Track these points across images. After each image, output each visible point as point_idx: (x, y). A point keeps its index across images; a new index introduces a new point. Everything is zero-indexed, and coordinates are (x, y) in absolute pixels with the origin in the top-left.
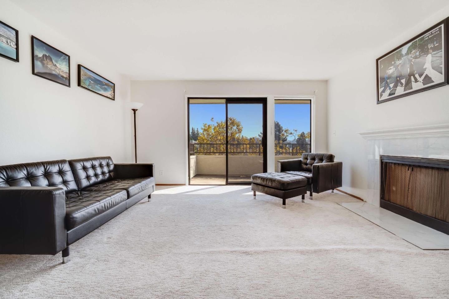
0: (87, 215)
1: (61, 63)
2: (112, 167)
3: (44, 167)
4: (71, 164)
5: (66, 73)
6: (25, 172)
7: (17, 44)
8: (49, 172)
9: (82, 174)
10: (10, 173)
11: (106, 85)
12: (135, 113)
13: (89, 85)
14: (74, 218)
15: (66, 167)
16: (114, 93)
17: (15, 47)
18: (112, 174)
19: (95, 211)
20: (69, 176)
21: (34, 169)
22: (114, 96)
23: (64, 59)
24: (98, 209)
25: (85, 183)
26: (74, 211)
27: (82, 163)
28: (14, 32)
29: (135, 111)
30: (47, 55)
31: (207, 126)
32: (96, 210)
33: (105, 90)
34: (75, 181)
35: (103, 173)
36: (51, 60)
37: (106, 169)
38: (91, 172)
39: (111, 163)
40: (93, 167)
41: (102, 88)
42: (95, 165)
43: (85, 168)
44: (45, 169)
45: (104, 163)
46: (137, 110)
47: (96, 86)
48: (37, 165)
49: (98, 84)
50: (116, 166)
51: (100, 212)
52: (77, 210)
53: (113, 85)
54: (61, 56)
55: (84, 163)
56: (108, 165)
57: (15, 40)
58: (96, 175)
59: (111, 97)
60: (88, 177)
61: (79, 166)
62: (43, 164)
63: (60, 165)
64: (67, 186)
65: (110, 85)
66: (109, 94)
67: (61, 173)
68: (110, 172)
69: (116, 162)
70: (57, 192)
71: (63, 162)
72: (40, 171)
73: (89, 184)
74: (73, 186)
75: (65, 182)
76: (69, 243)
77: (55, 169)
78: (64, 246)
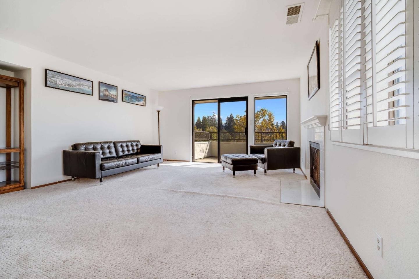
0: (110, 165)
1: (112, 91)
2: (139, 147)
3: (101, 144)
4: (115, 144)
5: (115, 96)
6: (93, 146)
7: (92, 88)
8: (103, 147)
9: (120, 149)
10: (86, 146)
11: (140, 98)
12: (159, 113)
13: (128, 100)
14: (104, 165)
15: (112, 145)
16: (145, 102)
17: (92, 89)
18: (139, 151)
19: (115, 165)
20: (113, 150)
21: (96, 145)
22: (145, 104)
23: (114, 89)
24: (117, 164)
25: (121, 154)
28: (91, 82)
29: (159, 111)
30: (106, 89)
31: (239, 117)
33: (139, 101)
34: (116, 152)
35: (133, 150)
36: (108, 91)
37: (135, 148)
38: (131, 148)
39: (139, 144)
40: (127, 146)
41: (137, 100)
42: (128, 145)
43: (122, 146)
44: (101, 145)
45: (134, 144)
46: (160, 111)
47: (133, 100)
48: (97, 143)
49: (134, 98)
50: (142, 146)
51: (118, 167)
52: (107, 163)
53: (145, 97)
54: (113, 87)
55: (122, 144)
56: (137, 145)
57: (91, 86)
58: (128, 151)
59: (143, 105)
60: (123, 151)
61: (119, 145)
62: (101, 143)
63: (109, 144)
65: (142, 98)
66: (141, 103)
67: (109, 147)
68: (137, 149)
69: (142, 144)
70: (97, 154)
71: (110, 142)
72: (99, 146)
73: (123, 155)
74: (114, 155)
75: (110, 153)
76: (102, 176)
77: (106, 146)
78: (100, 177)
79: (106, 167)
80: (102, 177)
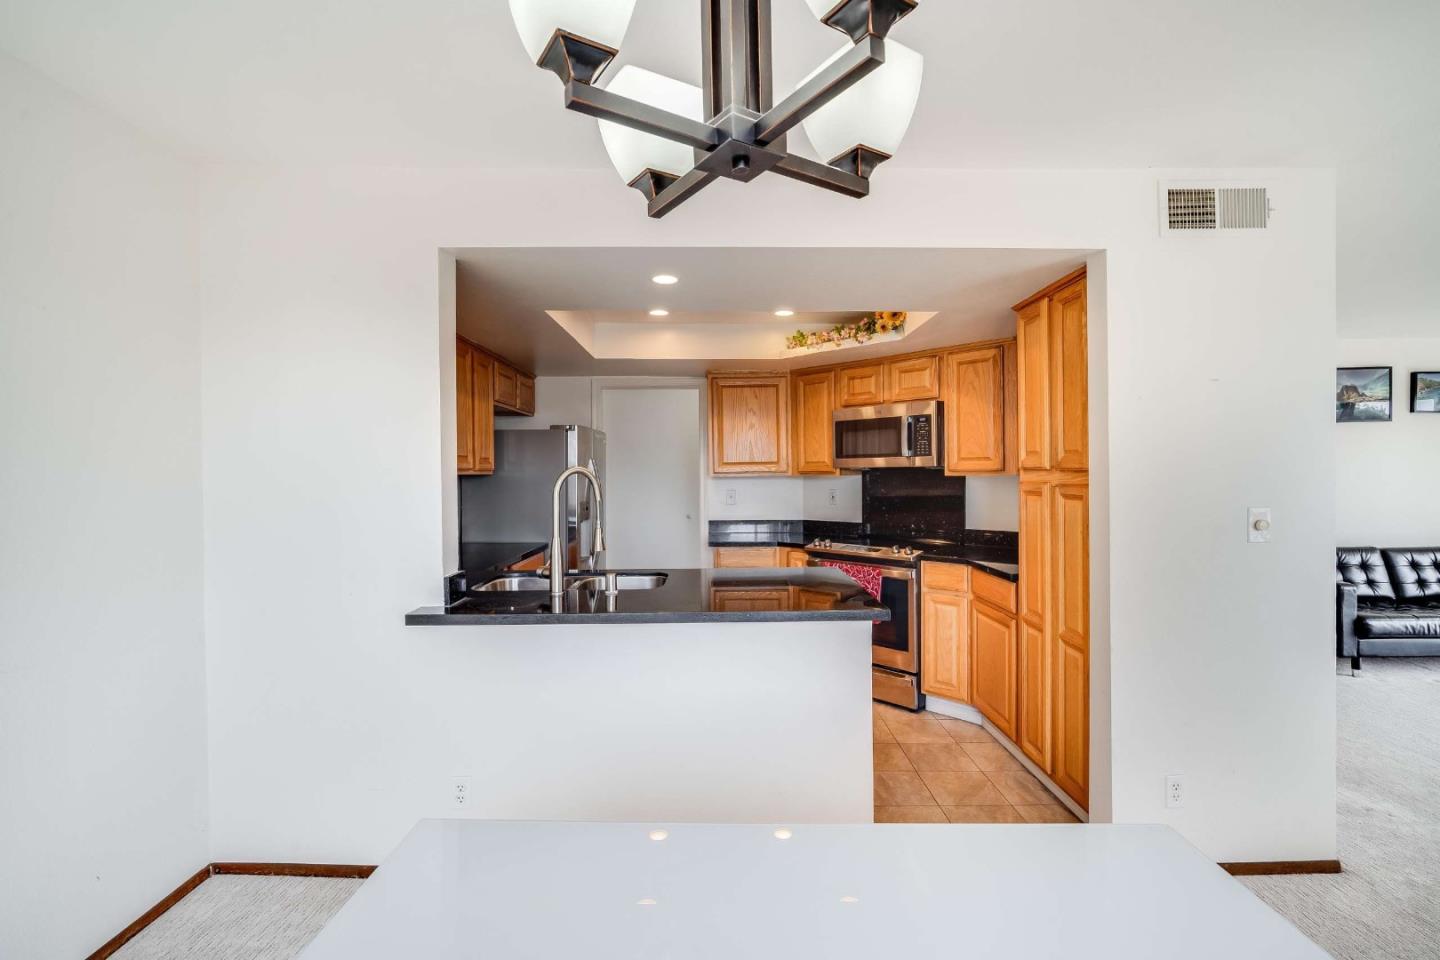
4: (1385, 555)
9: (1408, 576)
14: (1368, 624)
15: (1376, 560)
19: (1407, 628)
20: (1380, 574)
23: (1382, 376)
25: (1412, 590)
26: (1369, 617)
27: (1409, 556)
32: (1409, 628)
34: (1392, 584)
43: (1415, 566)
51: (1416, 634)
52: (1374, 618)
55: (1415, 556)
60: (1422, 583)
61: (1402, 562)
63: (1364, 555)
64: (1373, 589)
67: (1365, 567)
70: (1346, 588)
71: (1372, 550)
73: (1422, 594)
74: (1385, 590)
75: (1371, 583)
76: (1361, 653)
77: (1354, 559)
78: (1355, 654)
79: (1375, 630)
80: (1359, 655)
